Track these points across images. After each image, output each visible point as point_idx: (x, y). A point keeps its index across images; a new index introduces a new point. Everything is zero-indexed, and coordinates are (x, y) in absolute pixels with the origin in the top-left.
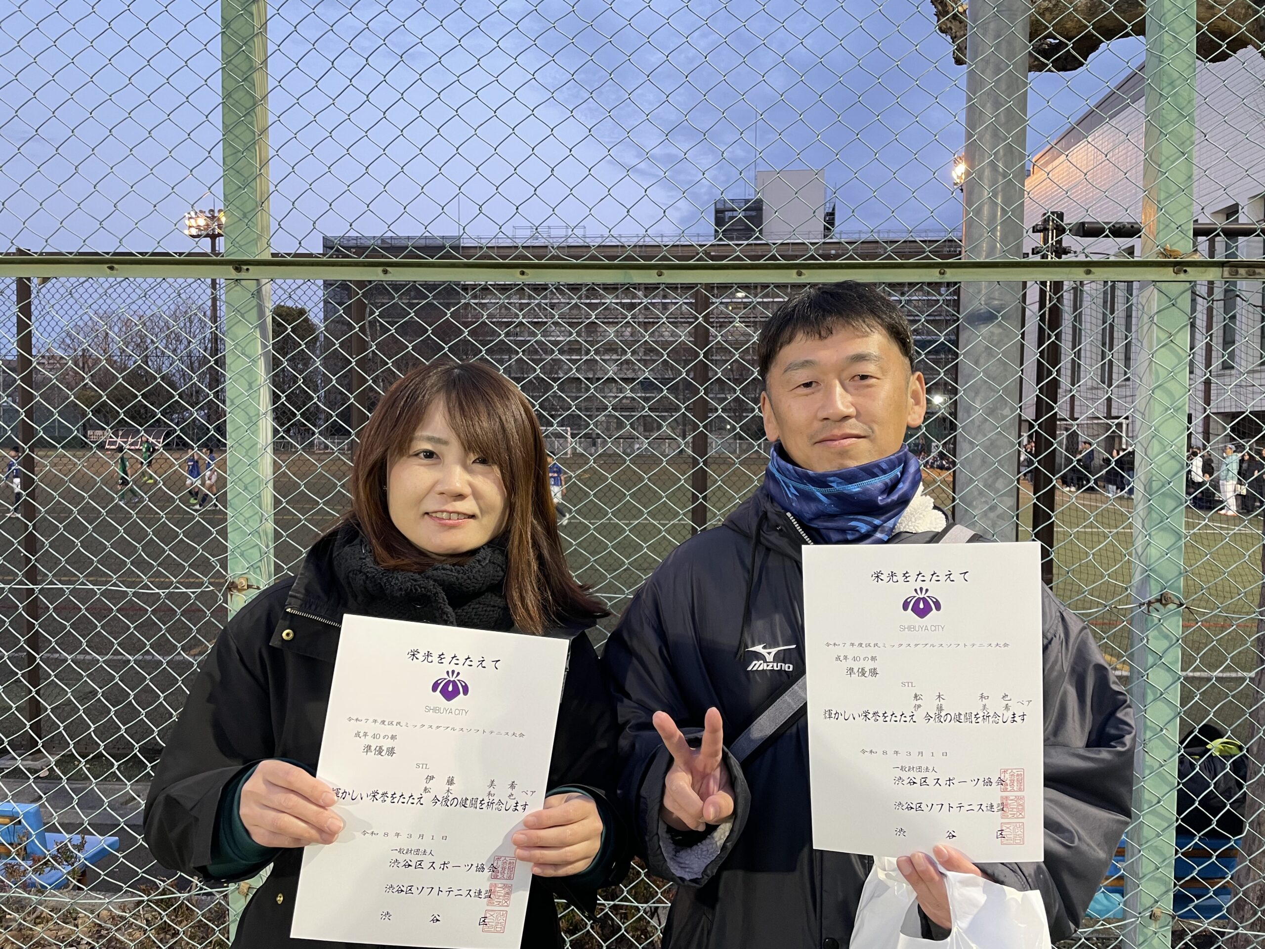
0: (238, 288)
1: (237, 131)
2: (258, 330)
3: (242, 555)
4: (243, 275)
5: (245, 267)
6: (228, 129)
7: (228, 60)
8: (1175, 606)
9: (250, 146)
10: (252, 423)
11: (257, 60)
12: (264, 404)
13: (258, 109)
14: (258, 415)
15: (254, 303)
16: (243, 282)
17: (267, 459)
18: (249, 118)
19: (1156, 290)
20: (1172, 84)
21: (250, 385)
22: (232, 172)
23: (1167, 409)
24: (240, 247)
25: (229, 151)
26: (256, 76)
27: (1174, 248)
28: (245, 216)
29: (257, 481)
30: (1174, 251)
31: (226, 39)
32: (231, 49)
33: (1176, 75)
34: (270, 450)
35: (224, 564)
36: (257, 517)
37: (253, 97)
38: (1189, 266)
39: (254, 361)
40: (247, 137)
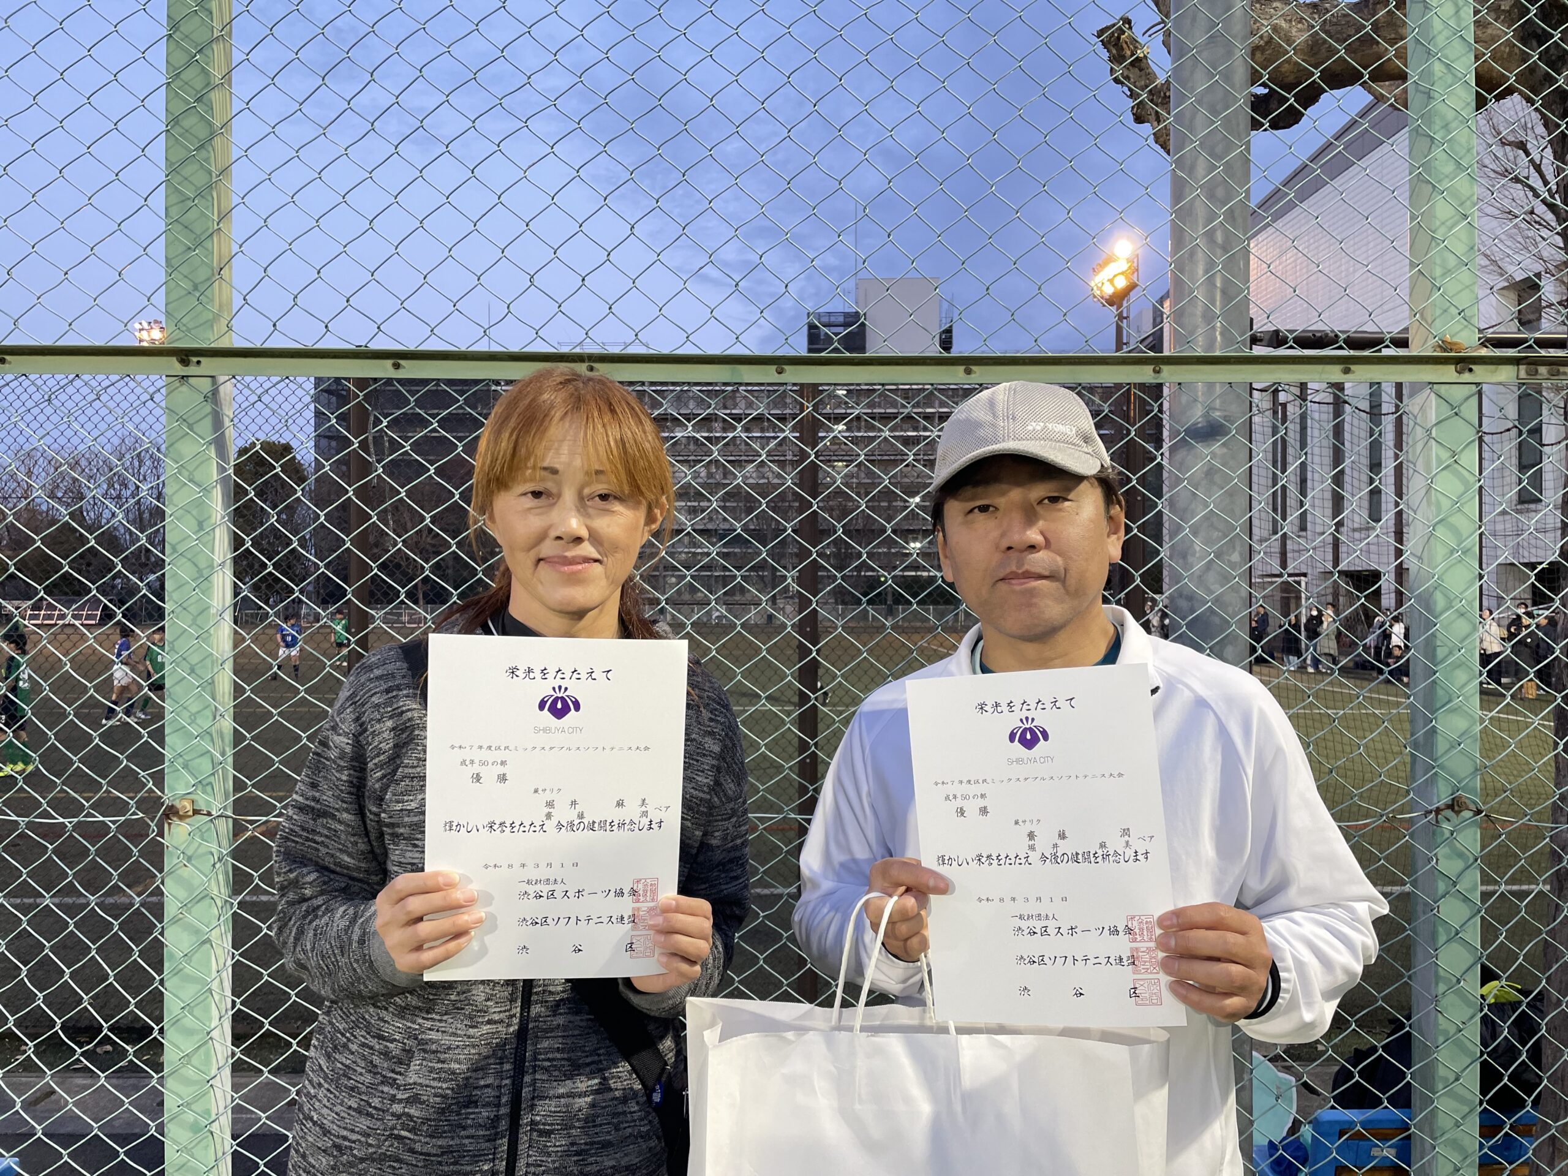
0: (184, 389)
1: (187, 171)
2: (213, 448)
3: (186, 766)
4: (192, 370)
5: (195, 359)
6: (173, 169)
7: (175, 75)
8: (1471, 814)
9: (205, 191)
10: (203, 578)
11: (217, 74)
12: (221, 551)
13: (217, 141)
14: (211, 566)
15: (208, 408)
16: (191, 380)
17: (225, 630)
18: (203, 153)
19: (1433, 395)
20: (1446, 127)
21: (201, 525)
22: (179, 227)
23: (1452, 551)
24: (189, 330)
25: (174, 199)
26: (215, 96)
27: (1455, 340)
28: (196, 288)
29: (208, 662)
30: (1455, 344)
31: (173, 45)
32: (180, 59)
33: (1451, 115)
34: (228, 616)
35: (159, 779)
36: (208, 713)
37: (210, 124)
38: (1475, 363)
39: (206, 491)
40: (200, 179)
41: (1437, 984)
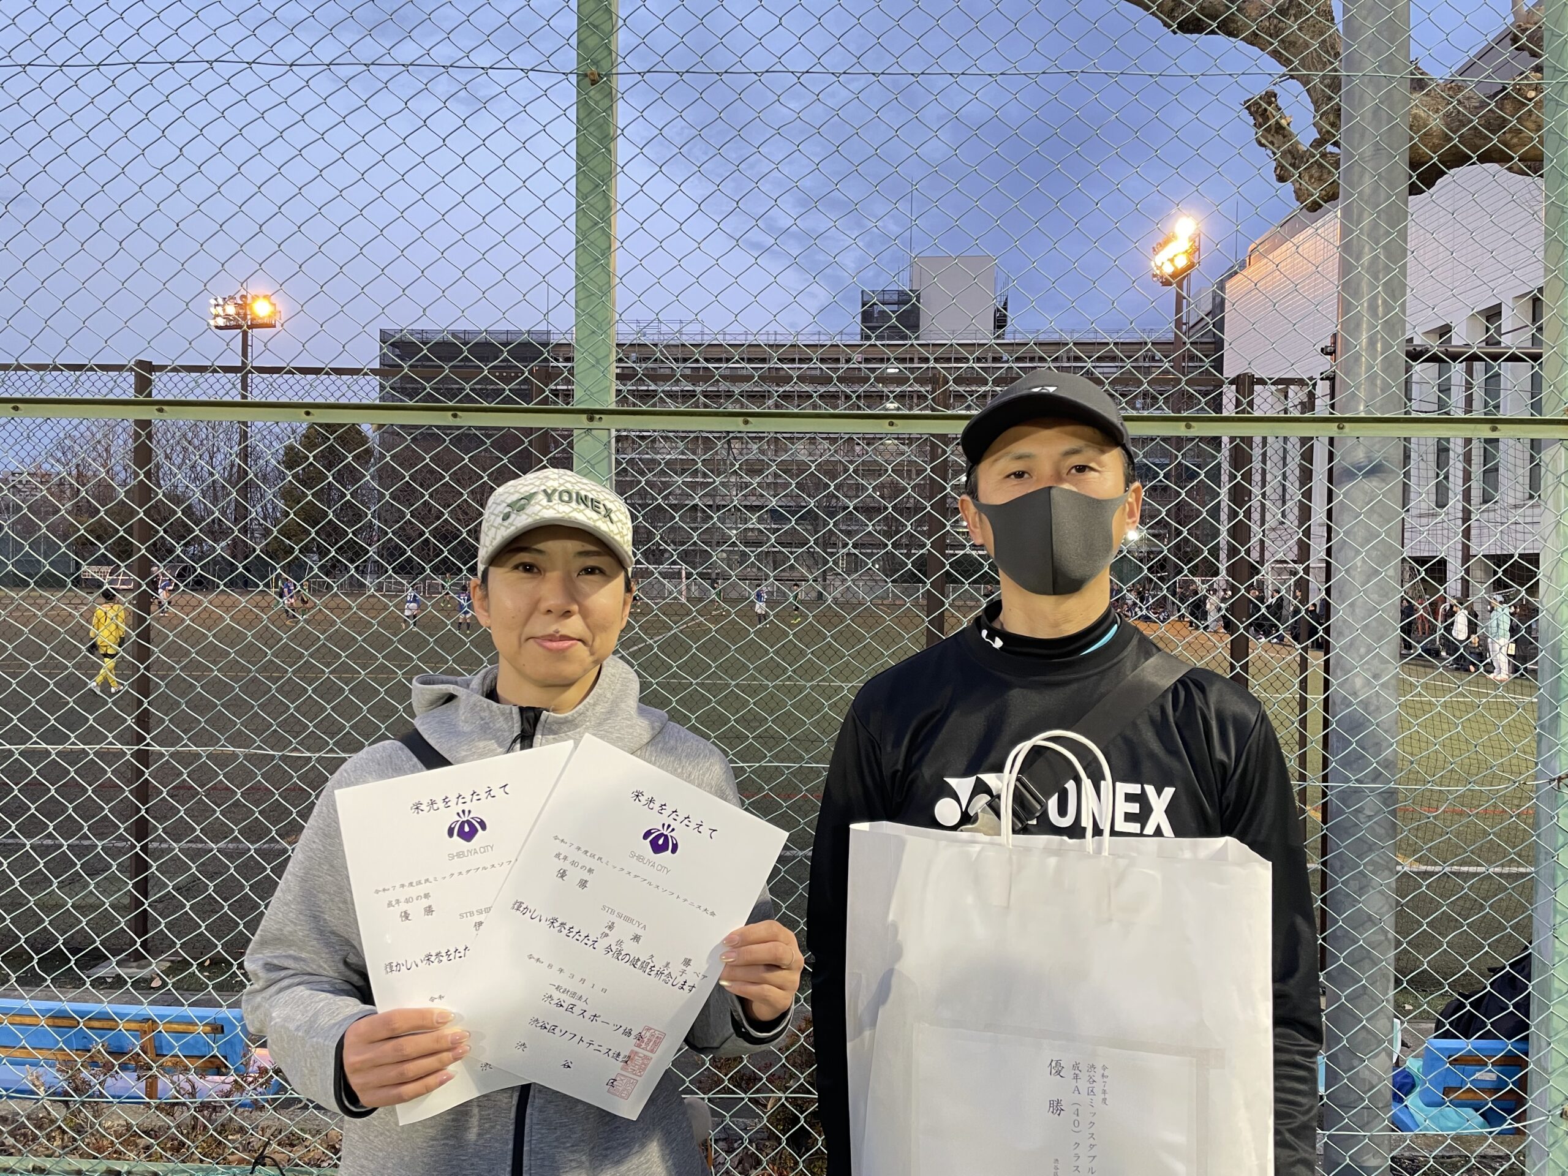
0: (588, 438)
4: (595, 424)
5: (598, 416)
6: (580, 276)
16: (594, 432)
24: (592, 394)
25: (581, 295)
37: (609, 236)
41: (1555, 917)
